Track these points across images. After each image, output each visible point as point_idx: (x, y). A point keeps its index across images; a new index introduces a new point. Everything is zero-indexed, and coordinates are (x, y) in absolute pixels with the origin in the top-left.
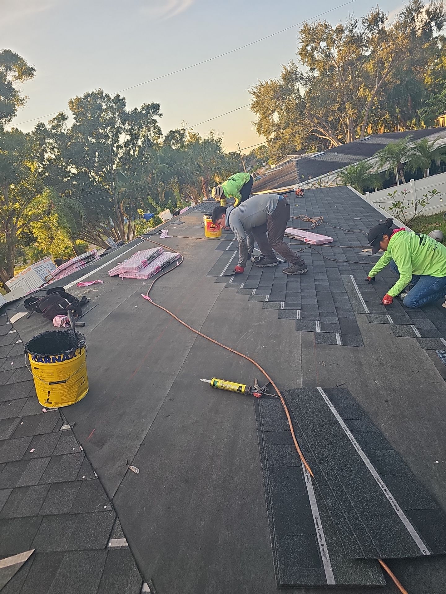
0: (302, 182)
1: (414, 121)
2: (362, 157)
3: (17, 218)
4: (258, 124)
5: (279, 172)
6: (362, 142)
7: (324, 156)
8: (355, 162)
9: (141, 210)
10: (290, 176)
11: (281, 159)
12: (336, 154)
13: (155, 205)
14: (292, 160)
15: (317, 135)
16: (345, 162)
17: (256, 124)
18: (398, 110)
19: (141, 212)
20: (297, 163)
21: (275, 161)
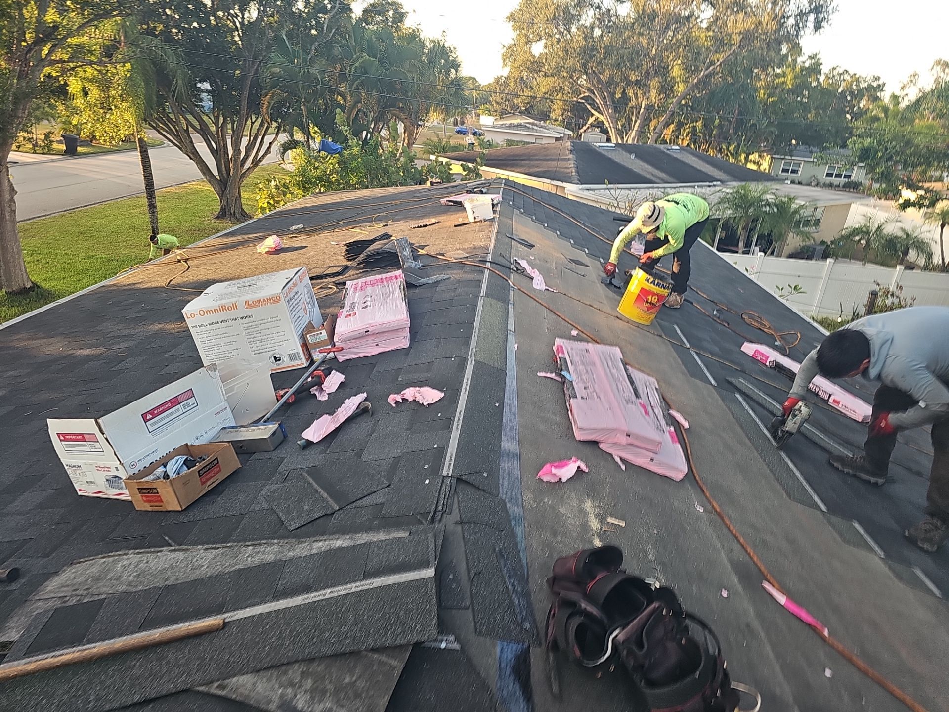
0: (582, 184)
1: (732, 148)
2: (670, 178)
3: (54, 46)
4: (509, 48)
5: (540, 149)
6: (668, 152)
7: (614, 152)
8: (658, 181)
9: (316, 128)
10: (560, 164)
11: (506, 114)
12: (633, 156)
13: (346, 131)
14: (528, 125)
15: (588, 107)
16: (645, 175)
17: (504, 46)
18: (717, 121)
19: (315, 133)
20: (573, 147)
21: (497, 115)
